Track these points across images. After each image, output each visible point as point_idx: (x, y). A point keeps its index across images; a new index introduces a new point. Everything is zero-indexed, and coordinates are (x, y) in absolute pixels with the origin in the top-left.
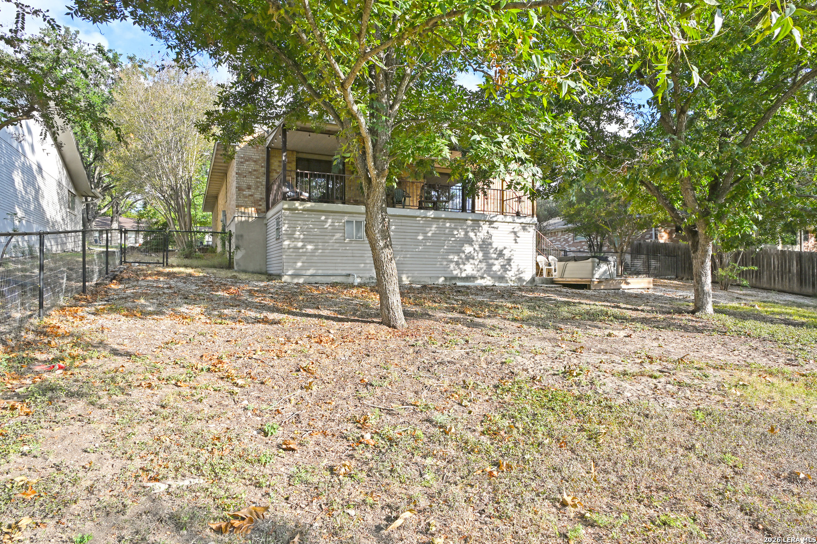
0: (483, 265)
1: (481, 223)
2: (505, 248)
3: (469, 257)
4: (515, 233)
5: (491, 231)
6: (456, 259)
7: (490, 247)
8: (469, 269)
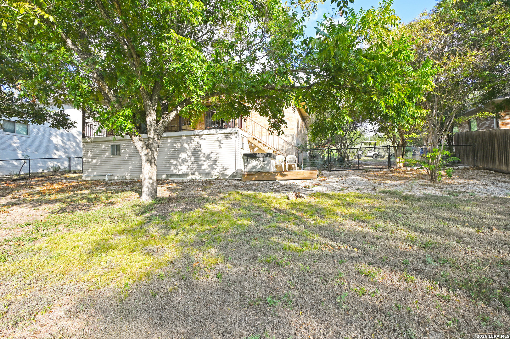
0: (195, 166)
1: (193, 137)
2: (212, 153)
3: (184, 161)
4: (220, 141)
5: (201, 142)
6: (175, 162)
7: (199, 152)
8: (184, 169)
